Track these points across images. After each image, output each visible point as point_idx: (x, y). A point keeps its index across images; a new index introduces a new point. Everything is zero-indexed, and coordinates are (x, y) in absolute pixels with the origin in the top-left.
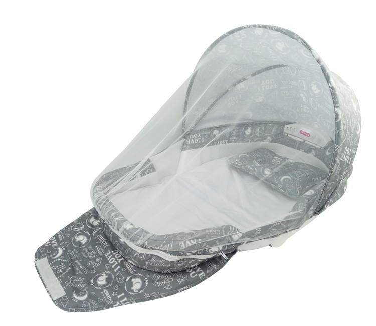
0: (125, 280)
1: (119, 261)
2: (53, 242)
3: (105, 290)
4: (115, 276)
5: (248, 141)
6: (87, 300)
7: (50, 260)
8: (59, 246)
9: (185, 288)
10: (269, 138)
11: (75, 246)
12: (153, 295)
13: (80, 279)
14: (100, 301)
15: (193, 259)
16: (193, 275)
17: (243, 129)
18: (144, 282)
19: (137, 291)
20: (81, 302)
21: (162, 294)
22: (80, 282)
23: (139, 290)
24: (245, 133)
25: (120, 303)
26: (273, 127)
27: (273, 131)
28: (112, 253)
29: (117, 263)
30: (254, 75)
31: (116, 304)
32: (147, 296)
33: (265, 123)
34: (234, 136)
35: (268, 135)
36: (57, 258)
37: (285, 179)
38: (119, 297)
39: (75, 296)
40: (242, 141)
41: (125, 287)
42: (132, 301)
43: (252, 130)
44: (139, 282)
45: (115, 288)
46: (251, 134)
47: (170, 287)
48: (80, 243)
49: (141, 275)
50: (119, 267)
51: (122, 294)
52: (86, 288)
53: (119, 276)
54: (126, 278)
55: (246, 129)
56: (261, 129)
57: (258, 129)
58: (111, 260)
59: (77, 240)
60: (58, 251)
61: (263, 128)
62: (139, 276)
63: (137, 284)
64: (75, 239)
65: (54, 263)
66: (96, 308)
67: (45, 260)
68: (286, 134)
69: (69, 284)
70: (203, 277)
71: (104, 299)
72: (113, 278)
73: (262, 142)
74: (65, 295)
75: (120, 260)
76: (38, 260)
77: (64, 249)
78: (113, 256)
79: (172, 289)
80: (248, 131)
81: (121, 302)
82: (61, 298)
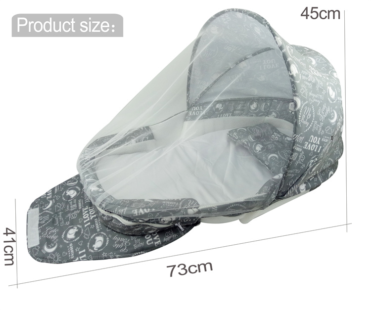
0: (90, 237)
1: (91, 218)
2: (48, 194)
3: (71, 245)
4: (84, 232)
5: (252, 116)
6: (54, 252)
7: (41, 211)
8: (51, 199)
9: (140, 253)
10: (274, 114)
11: (64, 200)
12: (110, 255)
13: (55, 231)
14: (64, 254)
15: (149, 226)
16: (149, 242)
17: (249, 103)
18: (105, 241)
19: (97, 249)
20: (47, 254)
21: (118, 256)
22: (54, 233)
23: (99, 249)
24: (250, 107)
25: (79, 259)
26: (278, 103)
27: (278, 107)
28: (88, 210)
29: (89, 219)
30: (254, 55)
31: (75, 259)
32: (104, 255)
33: (271, 99)
34: (238, 110)
35: (273, 111)
36: (46, 210)
37: (272, 157)
38: (80, 253)
39: (46, 248)
40: (247, 115)
41: (89, 244)
42: (90, 258)
43: (257, 105)
44: (101, 241)
45: (80, 243)
46: (256, 109)
47: (126, 250)
48: (69, 197)
49: (105, 234)
50: (89, 223)
51: (83, 250)
52: (57, 240)
53: (87, 232)
54: (91, 235)
55: (251, 104)
56: (266, 104)
57: (264, 105)
58: (85, 216)
59: (67, 195)
60: (49, 203)
61: (269, 104)
62: (103, 234)
63: (99, 242)
64: (66, 193)
65: (42, 214)
66: (59, 261)
67: (37, 210)
68: (290, 112)
69: (44, 236)
70: (159, 245)
71: (68, 253)
72: (82, 232)
73: (267, 117)
74: (39, 245)
75: (93, 217)
76: (31, 209)
77: (54, 202)
78: (88, 213)
79: (128, 253)
80: (254, 106)
81: (81, 258)
82: (34, 247)
